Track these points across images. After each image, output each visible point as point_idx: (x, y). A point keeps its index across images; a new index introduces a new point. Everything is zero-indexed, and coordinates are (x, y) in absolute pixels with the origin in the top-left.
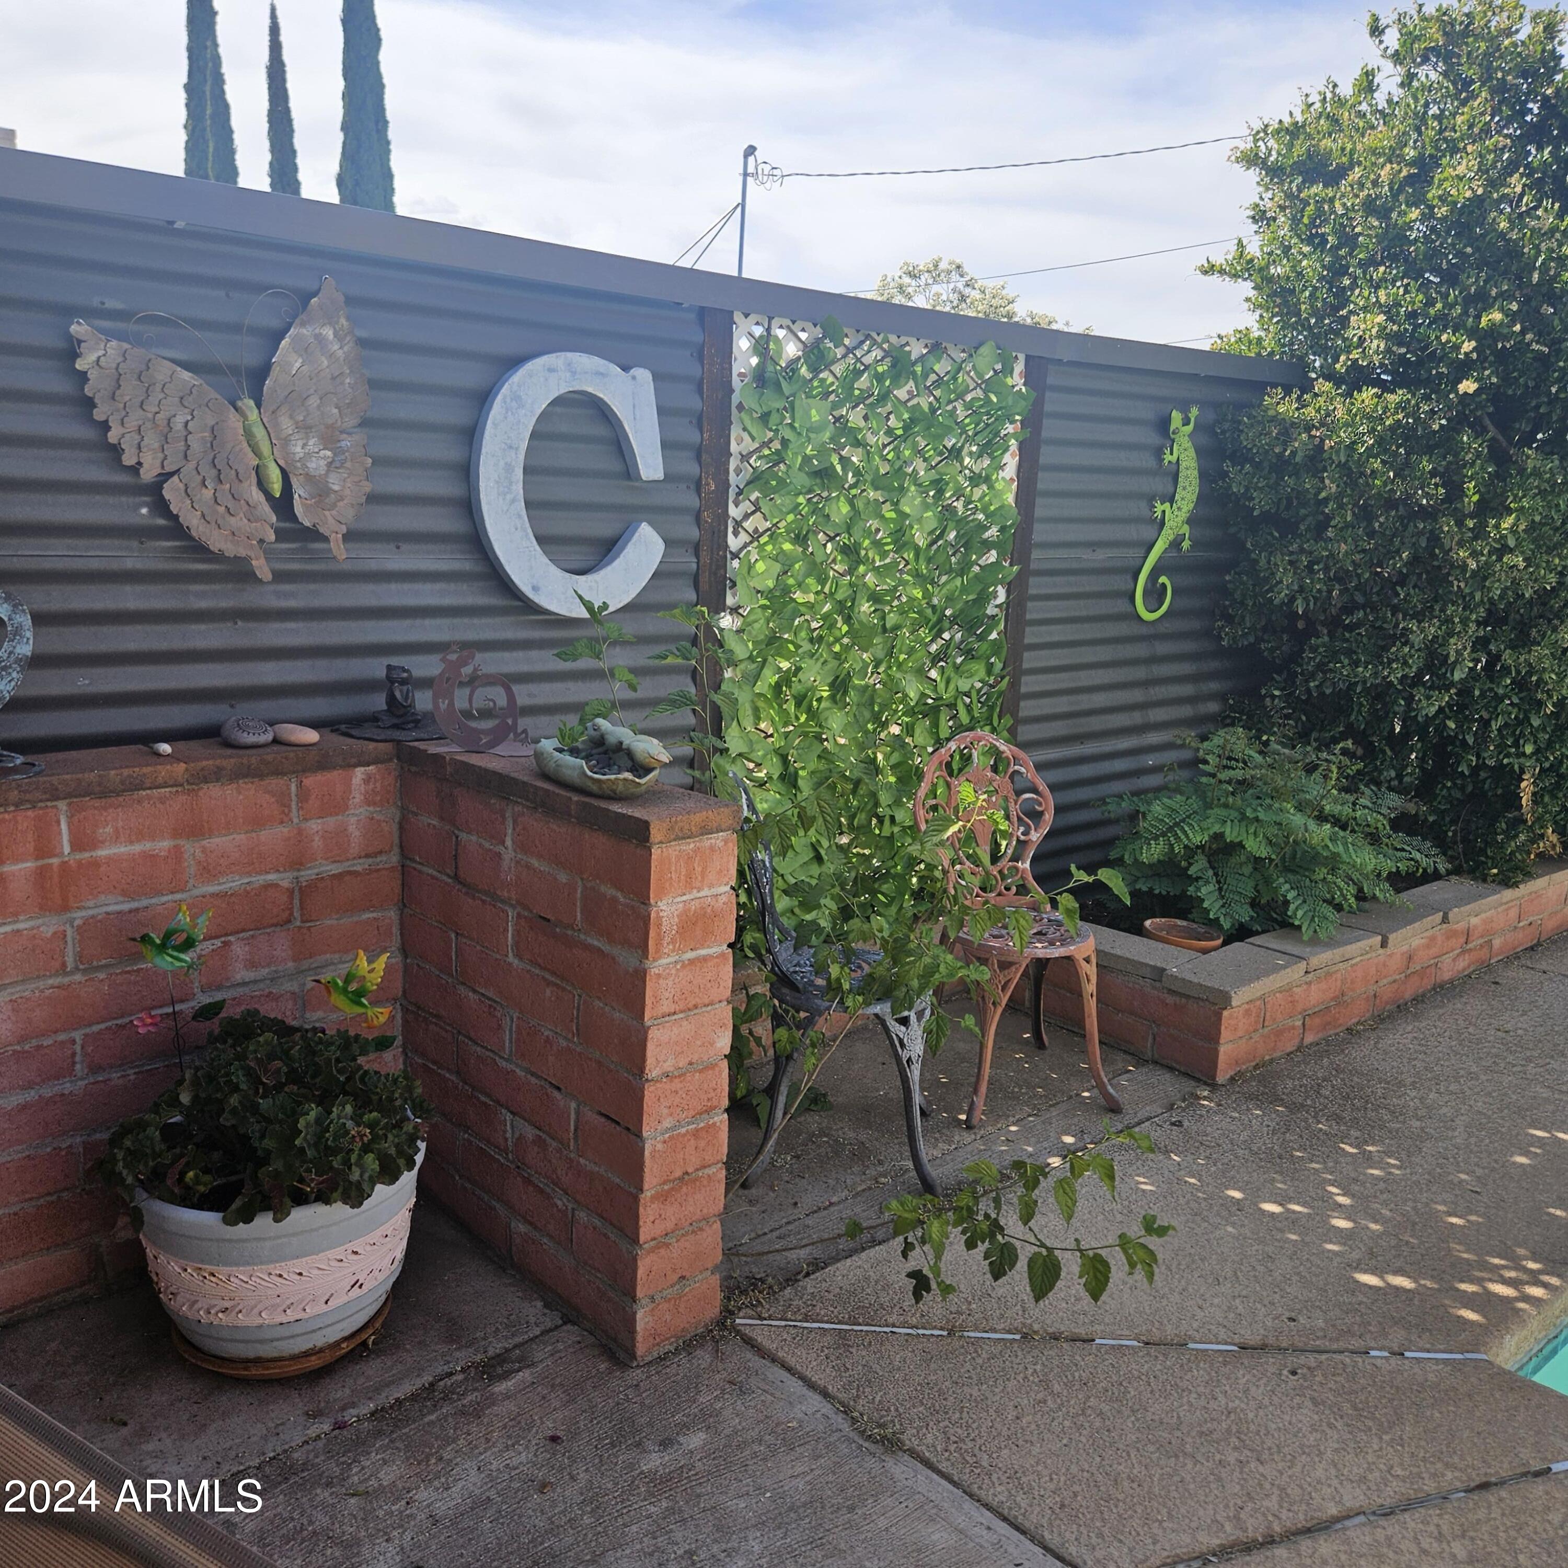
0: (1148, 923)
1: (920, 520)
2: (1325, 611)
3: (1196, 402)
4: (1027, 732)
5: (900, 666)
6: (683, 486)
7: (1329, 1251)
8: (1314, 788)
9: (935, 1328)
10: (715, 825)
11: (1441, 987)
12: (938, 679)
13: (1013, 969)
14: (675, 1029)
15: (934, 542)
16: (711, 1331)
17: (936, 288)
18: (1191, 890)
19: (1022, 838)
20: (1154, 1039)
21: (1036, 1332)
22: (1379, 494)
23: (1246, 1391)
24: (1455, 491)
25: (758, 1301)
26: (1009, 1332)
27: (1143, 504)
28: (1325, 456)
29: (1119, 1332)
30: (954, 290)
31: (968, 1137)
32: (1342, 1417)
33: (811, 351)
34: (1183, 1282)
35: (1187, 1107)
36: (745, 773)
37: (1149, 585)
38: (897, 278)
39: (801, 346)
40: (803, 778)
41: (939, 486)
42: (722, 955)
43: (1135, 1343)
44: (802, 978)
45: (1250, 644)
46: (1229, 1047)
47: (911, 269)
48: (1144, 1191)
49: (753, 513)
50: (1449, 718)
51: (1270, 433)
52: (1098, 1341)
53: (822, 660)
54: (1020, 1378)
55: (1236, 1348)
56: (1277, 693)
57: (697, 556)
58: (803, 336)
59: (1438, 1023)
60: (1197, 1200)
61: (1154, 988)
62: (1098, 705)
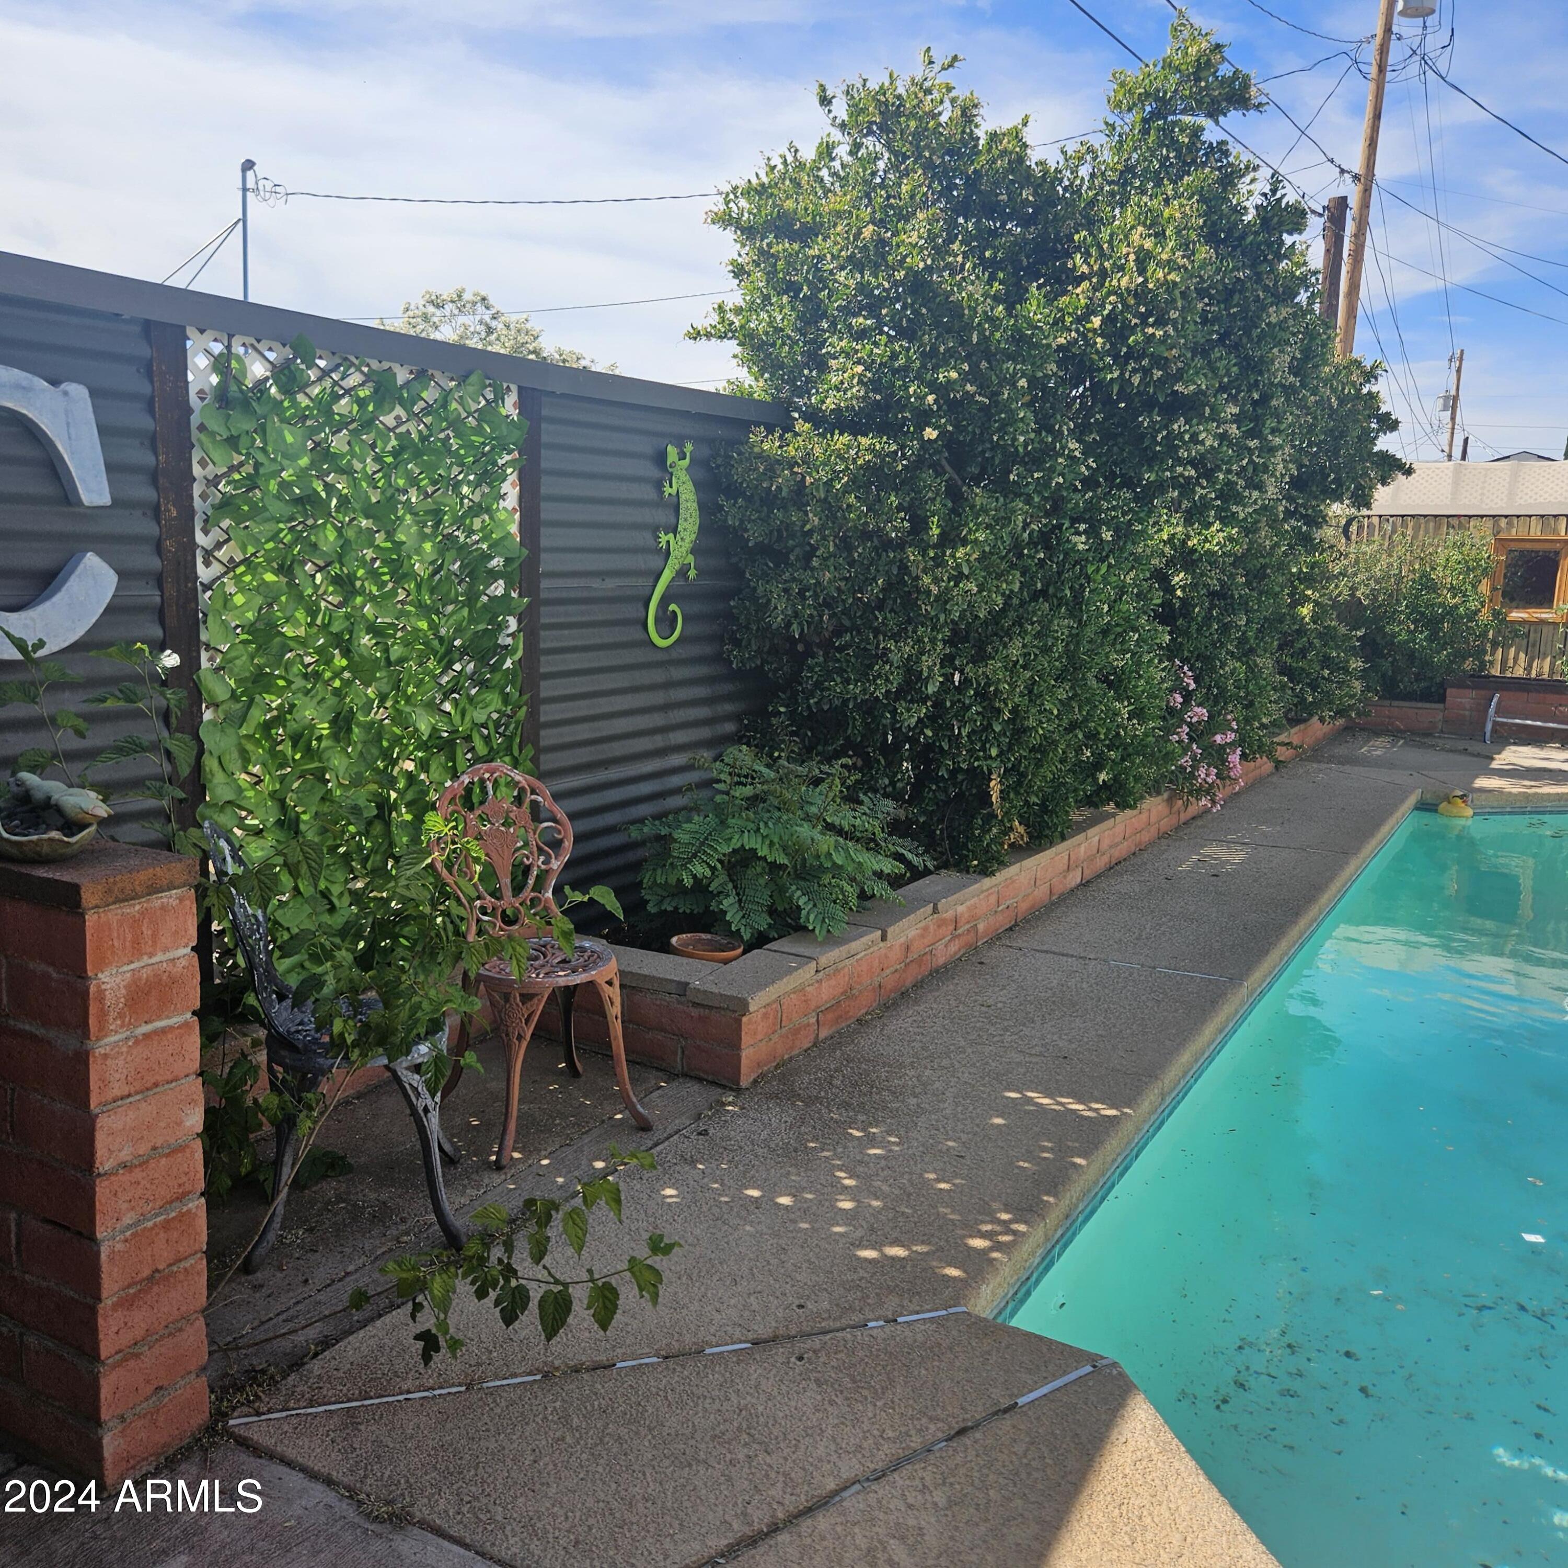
0: (674, 940)
1: (419, 551)
2: (819, 634)
3: (690, 438)
4: (549, 761)
5: (408, 699)
6: (138, 513)
7: (836, 1233)
8: (818, 799)
9: (453, 1385)
10: (166, 882)
11: (937, 971)
12: (453, 712)
13: (535, 1000)
14: (130, 1113)
15: (436, 572)
16: (200, 1439)
17: (462, 319)
18: (713, 906)
19: (543, 867)
20: (683, 1052)
21: (557, 1369)
22: (855, 527)
23: (757, 1386)
24: (919, 525)
25: (256, 1395)
26: (529, 1374)
27: (648, 535)
28: (807, 490)
29: (639, 1352)
30: (481, 322)
31: (497, 1178)
32: (841, 1392)
33: (281, 371)
34: (703, 1289)
35: (713, 1115)
36: (236, 822)
37: (660, 613)
38: (421, 307)
39: (269, 366)
40: (305, 822)
41: (437, 515)
42: (186, 1024)
43: (655, 1360)
44: (305, 1037)
45: (757, 666)
46: (751, 1050)
47: (433, 297)
48: (669, 1204)
49: (226, 541)
50: (927, 727)
51: (756, 469)
52: (619, 1365)
53: (319, 698)
54: (538, 1420)
55: (749, 1345)
56: (782, 709)
57: (160, 587)
58: (271, 356)
59: (934, 1006)
60: (719, 1204)
61: (679, 1003)
62: (619, 731)
